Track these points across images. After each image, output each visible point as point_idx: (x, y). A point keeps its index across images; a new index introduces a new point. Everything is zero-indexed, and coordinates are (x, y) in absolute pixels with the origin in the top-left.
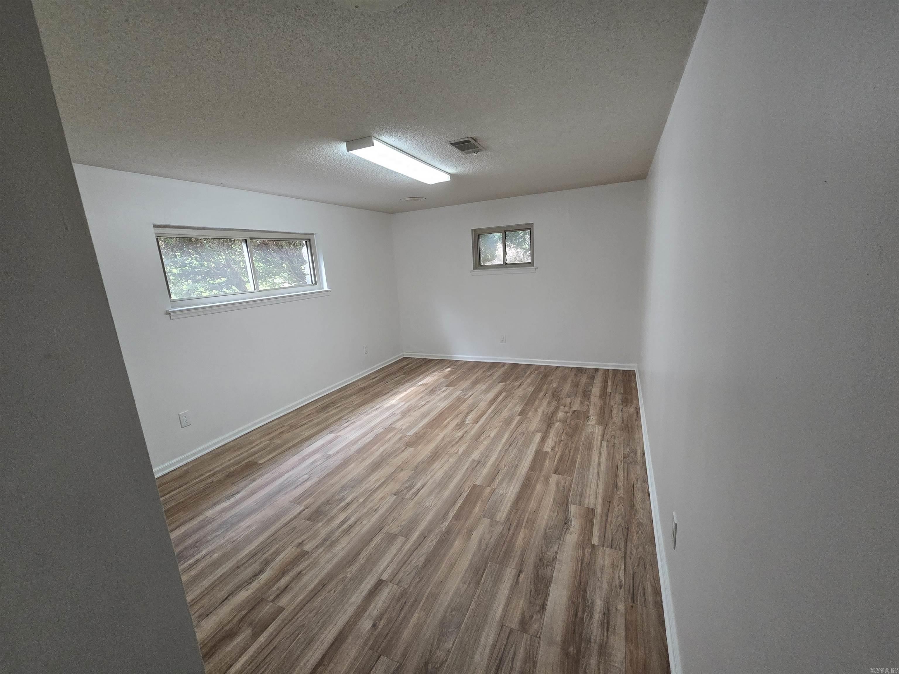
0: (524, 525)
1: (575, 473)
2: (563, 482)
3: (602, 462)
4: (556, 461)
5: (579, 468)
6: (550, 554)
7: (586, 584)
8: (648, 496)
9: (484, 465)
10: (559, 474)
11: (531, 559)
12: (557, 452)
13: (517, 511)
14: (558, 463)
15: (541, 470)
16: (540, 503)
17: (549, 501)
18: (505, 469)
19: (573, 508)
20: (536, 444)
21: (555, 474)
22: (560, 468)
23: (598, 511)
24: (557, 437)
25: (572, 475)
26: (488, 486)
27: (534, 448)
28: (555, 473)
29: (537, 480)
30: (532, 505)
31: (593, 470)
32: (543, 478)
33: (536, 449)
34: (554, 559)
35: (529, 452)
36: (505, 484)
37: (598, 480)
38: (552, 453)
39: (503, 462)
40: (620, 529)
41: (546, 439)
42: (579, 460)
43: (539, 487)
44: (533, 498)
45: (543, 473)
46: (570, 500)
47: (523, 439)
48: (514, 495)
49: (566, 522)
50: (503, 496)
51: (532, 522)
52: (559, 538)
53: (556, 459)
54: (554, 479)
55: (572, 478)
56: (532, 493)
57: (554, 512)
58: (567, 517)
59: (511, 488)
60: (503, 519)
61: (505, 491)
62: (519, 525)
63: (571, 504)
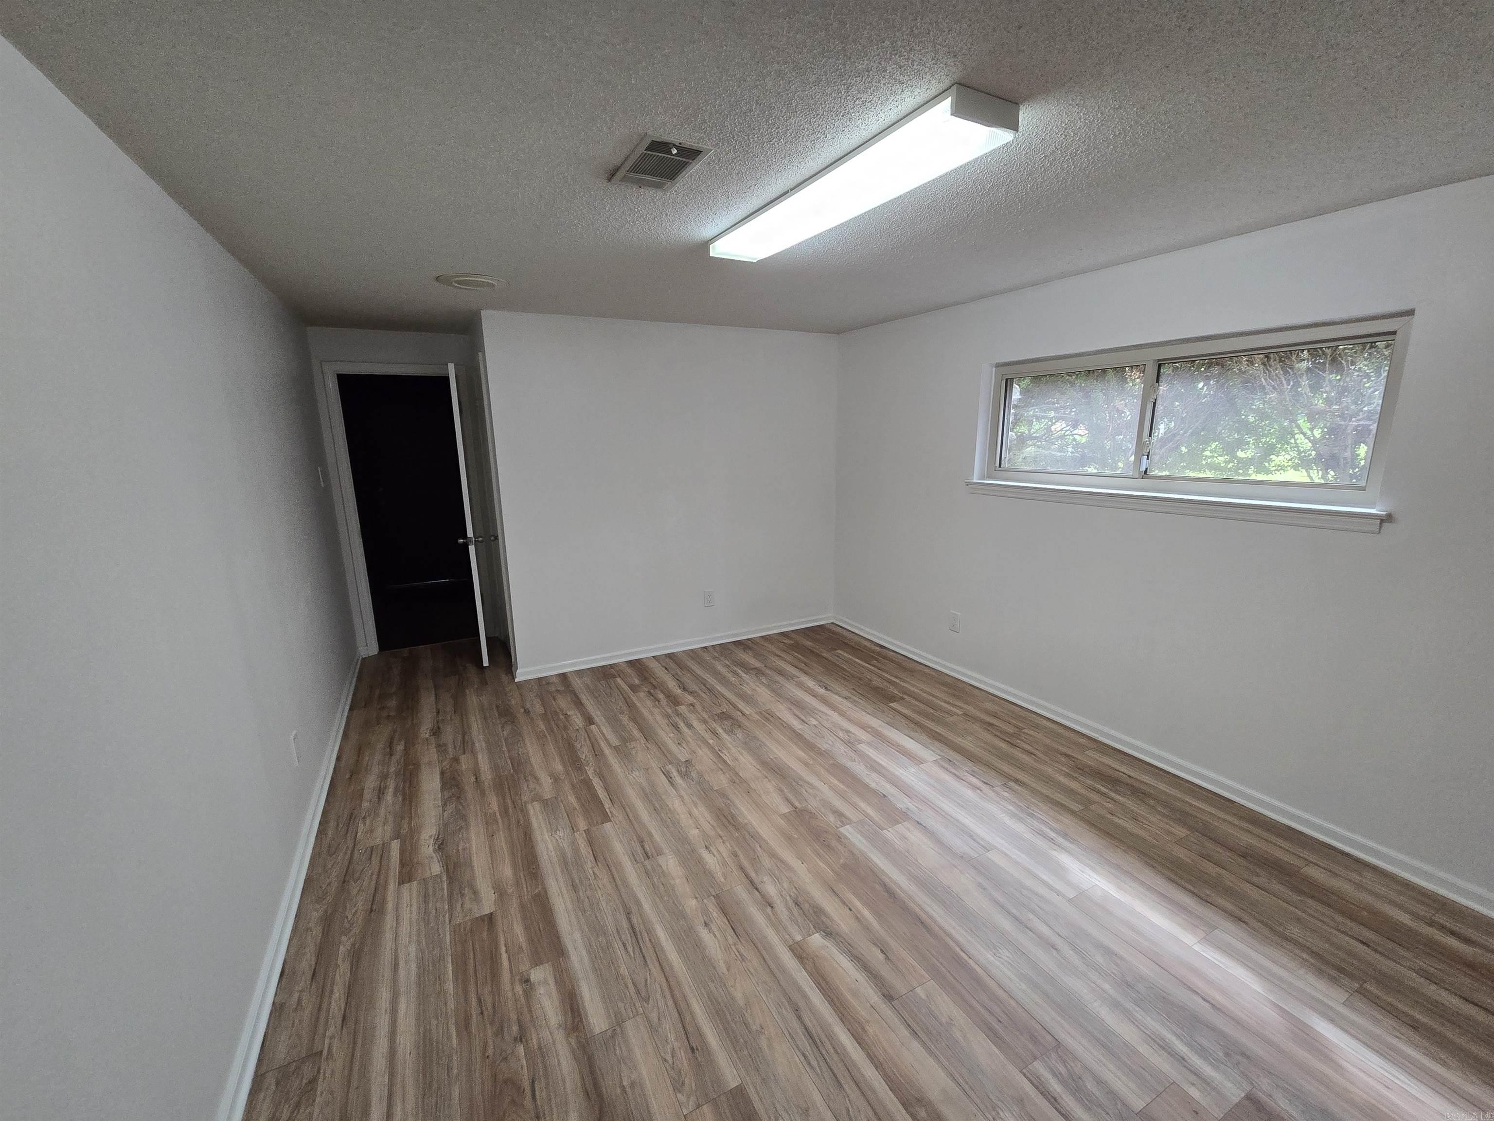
0: (498, 814)
1: (448, 941)
2: (467, 905)
3: (387, 1017)
4: (503, 949)
5: (442, 958)
6: (451, 808)
7: (403, 805)
8: (287, 971)
9: (633, 856)
10: (482, 918)
11: (470, 792)
12: (512, 983)
13: (518, 824)
14: (497, 948)
15: (522, 906)
16: (492, 851)
17: (479, 861)
18: (590, 870)
19: (436, 868)
20: (580, 976)
21: (491, 914)
22: (485, 934)
23: (392, 886)
24: (540, 1048)
25: (455, 930)
26: (588, 829)
27: (574, 958)
28: (491, 916)
29: (518, 883)
30: (501, 841)
31: (408, 972)
32: (510, 891)
33: (569, 957)
34: (444, 805)
35: (577, 935)
36: (565, 845)
37: (396, 950)
38: (523, 968)
39: (605, 880)
40: (357, 875)
41: (565, 1013)
42: (450, 986)
43: (507, 872)
44: (506, 852)
45: (515, 902)
46: (445, 878)
47: (623, 970)
48: (539, 839)
49: (441, 845)
50: (553, 830)
51: (489, 821)
52: (446, 825)
53: (504, 956)
54: (488, 904)
55: (453, 923)
56: (513, 854)
57: (464, 849)
58: (442, 853)
59: (551, 847)
60: (529, 806)
61: (558, 838)
62: (505, 811)
63: (441, 873)
